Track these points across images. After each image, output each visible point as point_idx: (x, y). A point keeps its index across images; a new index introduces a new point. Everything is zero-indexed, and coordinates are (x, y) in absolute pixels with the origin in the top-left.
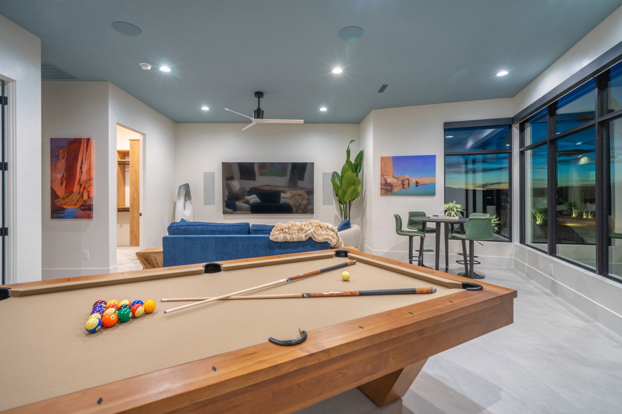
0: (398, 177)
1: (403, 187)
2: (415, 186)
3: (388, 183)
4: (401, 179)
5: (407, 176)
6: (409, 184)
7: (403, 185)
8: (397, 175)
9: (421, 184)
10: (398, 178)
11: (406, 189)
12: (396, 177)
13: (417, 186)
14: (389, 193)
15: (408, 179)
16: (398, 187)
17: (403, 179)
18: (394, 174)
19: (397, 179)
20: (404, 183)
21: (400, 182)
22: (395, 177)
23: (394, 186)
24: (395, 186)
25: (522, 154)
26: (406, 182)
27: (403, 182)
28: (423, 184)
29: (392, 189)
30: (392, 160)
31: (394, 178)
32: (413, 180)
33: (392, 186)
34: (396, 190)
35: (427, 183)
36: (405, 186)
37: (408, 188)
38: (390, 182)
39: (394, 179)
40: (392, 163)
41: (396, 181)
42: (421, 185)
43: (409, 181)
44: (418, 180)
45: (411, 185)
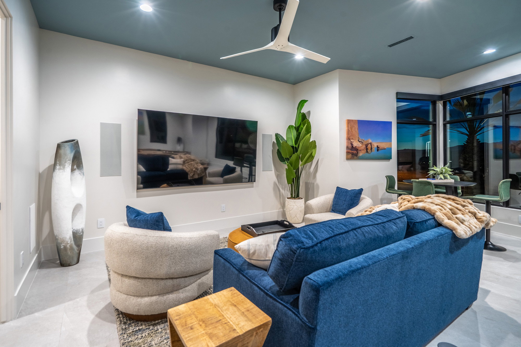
0: (363, 141)
1: (367, 152)
3: (354, 147)
4: (365, 144)
5: (370, 141)
6: (371, 148)
7: (367, 149)
8: (362, 139)
9: (381, 148)
10: (362, 143)
11: (369, 153)
12: (361, 141)
13: (378, 150)
14: (355, 157)
15: (371, 144)
16: (362, 151)
17: (367, 143)
18: (359, 137)
19: (362, 144)
21: (364, 146)
22: (360, 141)
23: (359, 150)
25: (445, 126)
26: (369, 146)
27: (367, 146)
29: (357, 153)
30: (357, 124)
31: (359, 142)
32: (375, 145)
34: (361, 154)
35: (386, 148)
37: (371, 152)
38: (356, 146)
39: (359, 143)
40: (357, 127)
41: (361, 145)
43: (371, 146)
44: (379, 144)
45: (373, 149)
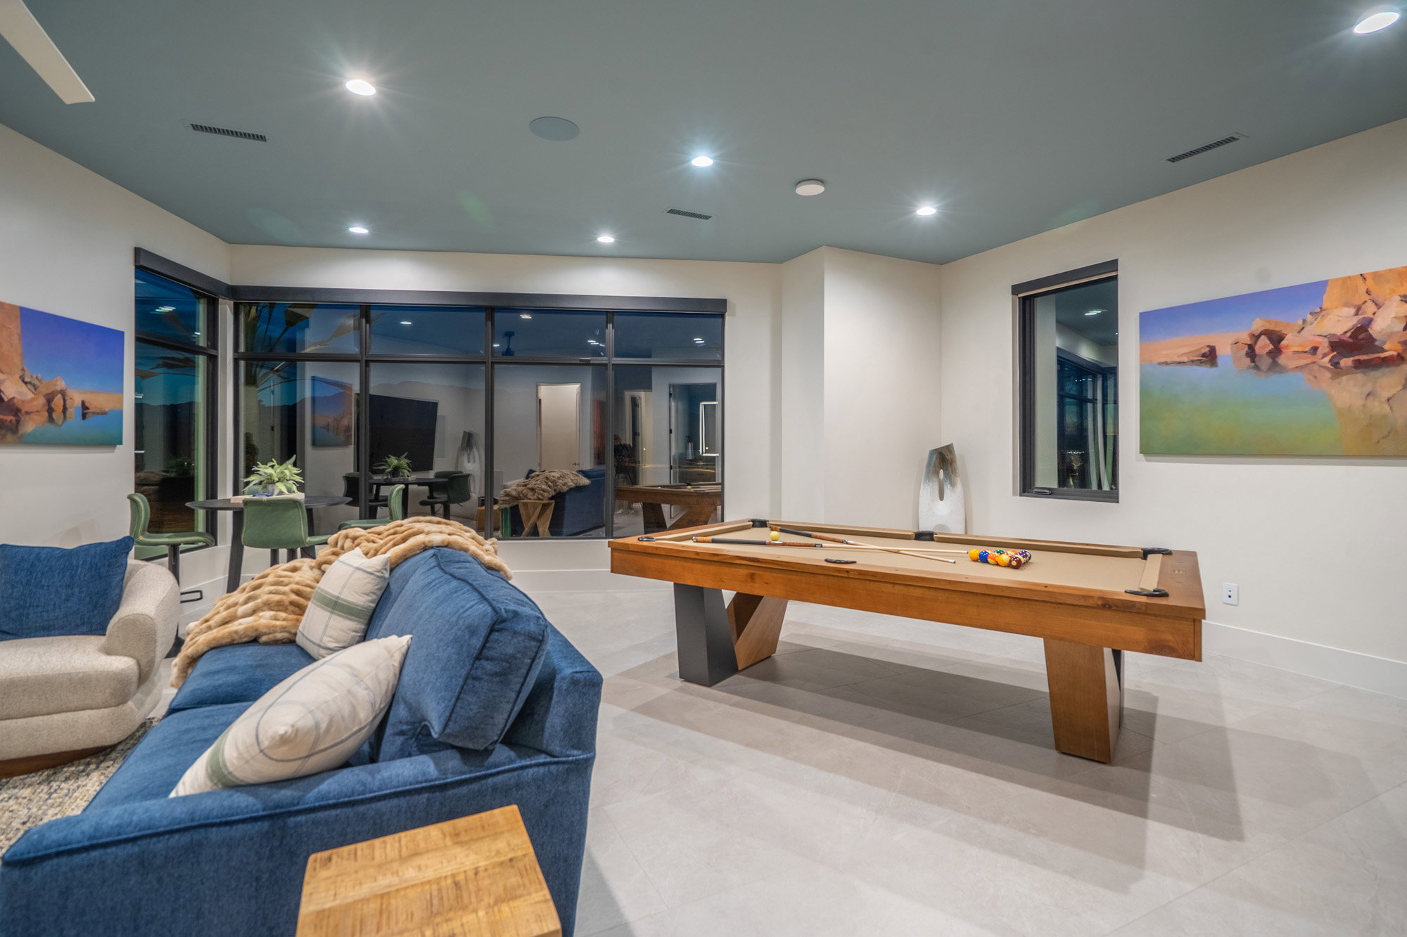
0: (36, 382)
1: (51, 419)
2: (81, 417)
3: (6, 400)
4: (46, 391)
5: (61, 384)
6: (65, 409)
7: (50, 411)
8: (35, 376)
9: (94, 410)
10: (34, 386)
11: (57, 425)
12: (30, 383)
13: (84, 416)
14: (9, 437)
15: (63, 393)
16: (36, 417)
17: (50, 391)
18: (25, 368)
19: (33, 390)
20: (53, 405)
21: (41, 401)
22: (26, 380)
23: (23, 411)
24: (27, 413)
25: (236, 361)
26: (58, 400)
27: (49, 399)
28: (98, 411)
29: (18, 422)
30: (19, 320)
31: (26, 383)
32: (76, 398)
33: (19, 410)
34: (29, 427)
35: (107, 410)
36: (54, 415)
37: (63, 422)
38: (13, 398)
39: (24, 389)
40: (19, 331)
41: (30, 395)
42: (94, 413)
43: (65, 401)
44: (88, 398)
45: (70, 412)
